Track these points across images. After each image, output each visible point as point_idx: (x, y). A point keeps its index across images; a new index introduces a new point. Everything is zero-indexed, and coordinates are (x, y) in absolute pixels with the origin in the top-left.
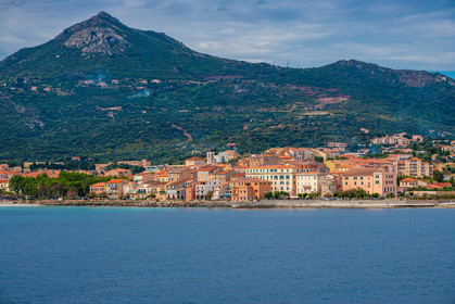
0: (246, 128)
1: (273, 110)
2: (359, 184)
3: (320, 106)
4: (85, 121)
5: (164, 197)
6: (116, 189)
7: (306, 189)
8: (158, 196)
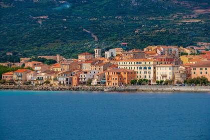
0: (136, 32)
1: (160, 18)
2: (204, 74)
3: (194, 16)
4: (20, 26)
5: (57, 83)
6: (21, 76)
7: (163, 77)
8: (52, 82)
